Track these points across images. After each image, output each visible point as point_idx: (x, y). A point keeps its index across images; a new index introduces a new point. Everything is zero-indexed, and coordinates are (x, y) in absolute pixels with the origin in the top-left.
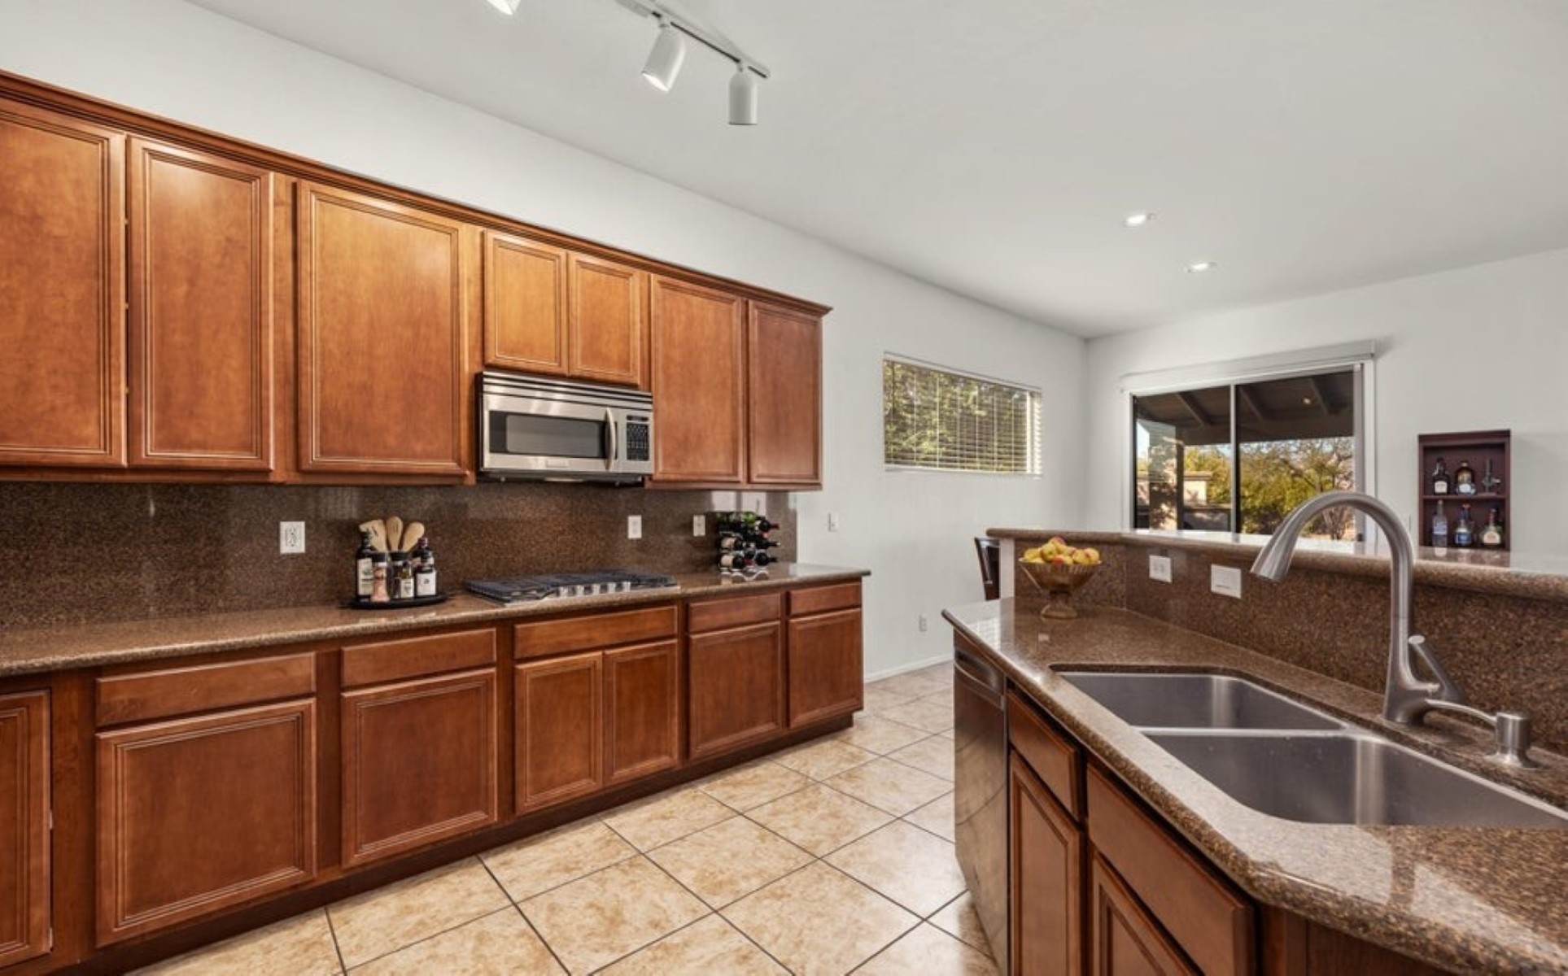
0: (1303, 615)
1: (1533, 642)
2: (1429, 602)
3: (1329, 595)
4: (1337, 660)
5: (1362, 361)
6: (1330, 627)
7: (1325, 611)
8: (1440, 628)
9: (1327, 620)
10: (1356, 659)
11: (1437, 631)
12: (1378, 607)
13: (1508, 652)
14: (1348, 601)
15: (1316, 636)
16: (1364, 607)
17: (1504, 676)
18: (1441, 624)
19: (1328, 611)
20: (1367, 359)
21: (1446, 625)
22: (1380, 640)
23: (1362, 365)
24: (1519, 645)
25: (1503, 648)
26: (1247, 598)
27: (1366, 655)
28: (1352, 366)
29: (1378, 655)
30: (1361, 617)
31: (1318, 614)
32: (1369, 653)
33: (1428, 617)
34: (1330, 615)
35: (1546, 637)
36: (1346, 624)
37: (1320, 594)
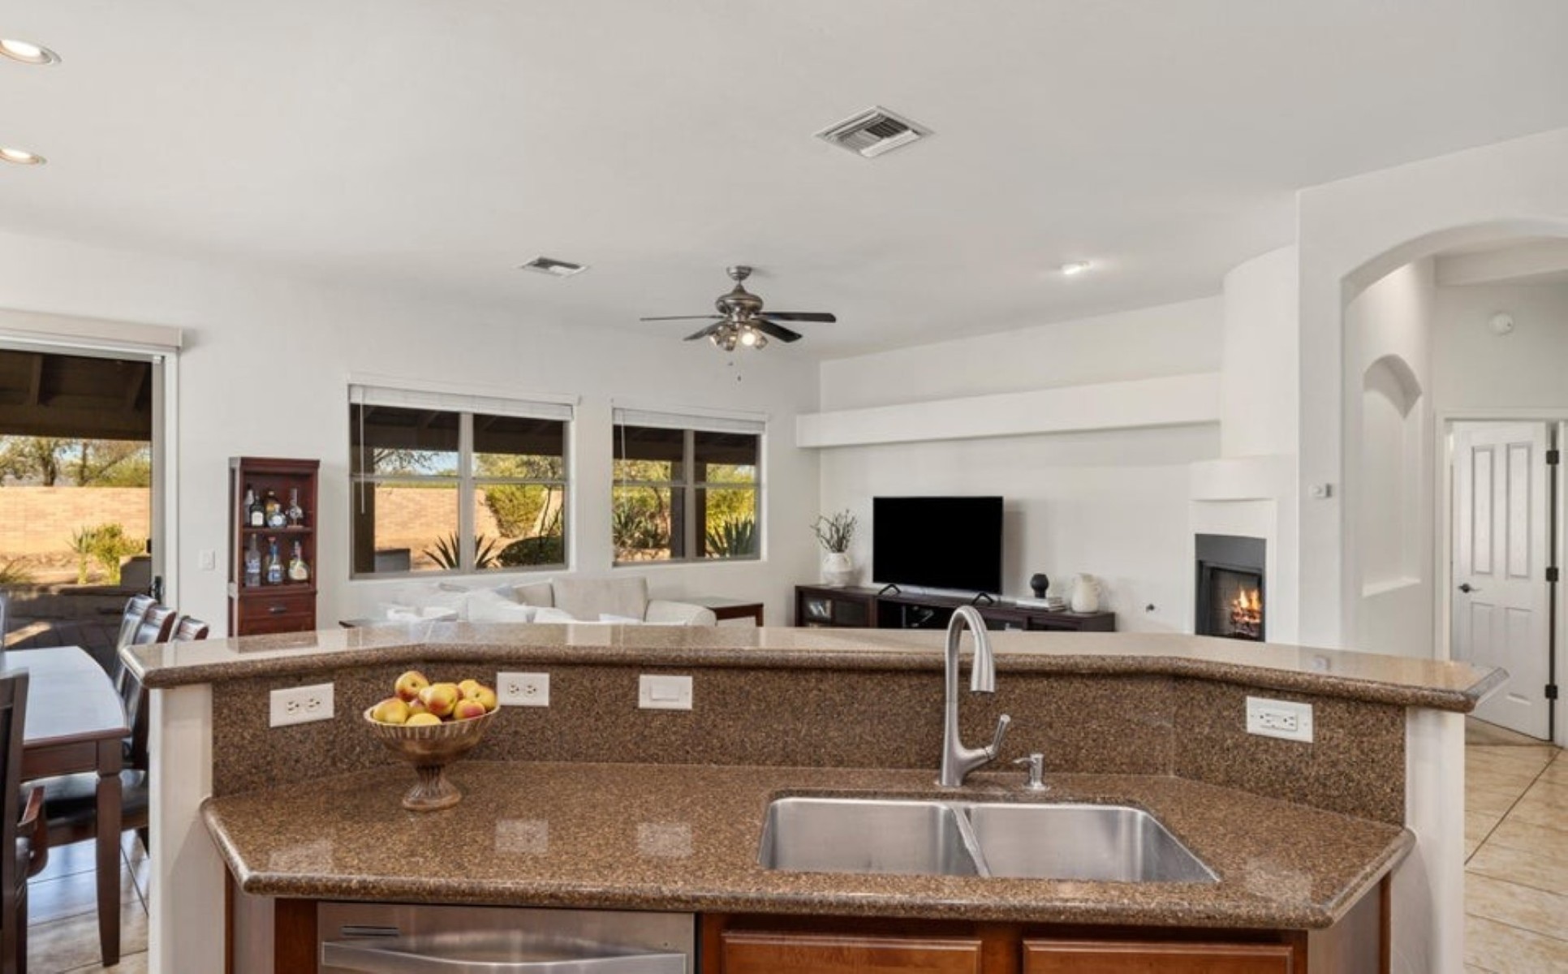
0: (787, 715)
1: (998, 701)
2: (921, 683)
3: (820, 690)
4: (829, 750)
5: (163, 354)
6: (821, 720)
7: (814, 706)
8: (931, 703)
9: (817, 715)
10: (851, 744)
11: (928, 705)
12: (874, 693)
13: (981, 711)
14: (842, 693)
15: (803, 732)
16: (860, 697)
17: (979, 728)
18: (932, 700)
19: (819, 705)
20: (170, 351)
21: (935, 700)
22: (876, 722)
23: (163, 358)
24: (988, 705)
25: (978, 709)
26: (702, 709)
27: (861, 738)
28: (151, 356)
29: (874, 736)
30: (856, 705)
31: (806, 710)
32: (864, 736)
33: (921, 696)
34: (821, 709)
35: (1006, 696)
36: (839, 714)
37: (807, 691)
